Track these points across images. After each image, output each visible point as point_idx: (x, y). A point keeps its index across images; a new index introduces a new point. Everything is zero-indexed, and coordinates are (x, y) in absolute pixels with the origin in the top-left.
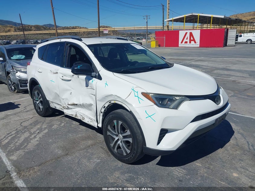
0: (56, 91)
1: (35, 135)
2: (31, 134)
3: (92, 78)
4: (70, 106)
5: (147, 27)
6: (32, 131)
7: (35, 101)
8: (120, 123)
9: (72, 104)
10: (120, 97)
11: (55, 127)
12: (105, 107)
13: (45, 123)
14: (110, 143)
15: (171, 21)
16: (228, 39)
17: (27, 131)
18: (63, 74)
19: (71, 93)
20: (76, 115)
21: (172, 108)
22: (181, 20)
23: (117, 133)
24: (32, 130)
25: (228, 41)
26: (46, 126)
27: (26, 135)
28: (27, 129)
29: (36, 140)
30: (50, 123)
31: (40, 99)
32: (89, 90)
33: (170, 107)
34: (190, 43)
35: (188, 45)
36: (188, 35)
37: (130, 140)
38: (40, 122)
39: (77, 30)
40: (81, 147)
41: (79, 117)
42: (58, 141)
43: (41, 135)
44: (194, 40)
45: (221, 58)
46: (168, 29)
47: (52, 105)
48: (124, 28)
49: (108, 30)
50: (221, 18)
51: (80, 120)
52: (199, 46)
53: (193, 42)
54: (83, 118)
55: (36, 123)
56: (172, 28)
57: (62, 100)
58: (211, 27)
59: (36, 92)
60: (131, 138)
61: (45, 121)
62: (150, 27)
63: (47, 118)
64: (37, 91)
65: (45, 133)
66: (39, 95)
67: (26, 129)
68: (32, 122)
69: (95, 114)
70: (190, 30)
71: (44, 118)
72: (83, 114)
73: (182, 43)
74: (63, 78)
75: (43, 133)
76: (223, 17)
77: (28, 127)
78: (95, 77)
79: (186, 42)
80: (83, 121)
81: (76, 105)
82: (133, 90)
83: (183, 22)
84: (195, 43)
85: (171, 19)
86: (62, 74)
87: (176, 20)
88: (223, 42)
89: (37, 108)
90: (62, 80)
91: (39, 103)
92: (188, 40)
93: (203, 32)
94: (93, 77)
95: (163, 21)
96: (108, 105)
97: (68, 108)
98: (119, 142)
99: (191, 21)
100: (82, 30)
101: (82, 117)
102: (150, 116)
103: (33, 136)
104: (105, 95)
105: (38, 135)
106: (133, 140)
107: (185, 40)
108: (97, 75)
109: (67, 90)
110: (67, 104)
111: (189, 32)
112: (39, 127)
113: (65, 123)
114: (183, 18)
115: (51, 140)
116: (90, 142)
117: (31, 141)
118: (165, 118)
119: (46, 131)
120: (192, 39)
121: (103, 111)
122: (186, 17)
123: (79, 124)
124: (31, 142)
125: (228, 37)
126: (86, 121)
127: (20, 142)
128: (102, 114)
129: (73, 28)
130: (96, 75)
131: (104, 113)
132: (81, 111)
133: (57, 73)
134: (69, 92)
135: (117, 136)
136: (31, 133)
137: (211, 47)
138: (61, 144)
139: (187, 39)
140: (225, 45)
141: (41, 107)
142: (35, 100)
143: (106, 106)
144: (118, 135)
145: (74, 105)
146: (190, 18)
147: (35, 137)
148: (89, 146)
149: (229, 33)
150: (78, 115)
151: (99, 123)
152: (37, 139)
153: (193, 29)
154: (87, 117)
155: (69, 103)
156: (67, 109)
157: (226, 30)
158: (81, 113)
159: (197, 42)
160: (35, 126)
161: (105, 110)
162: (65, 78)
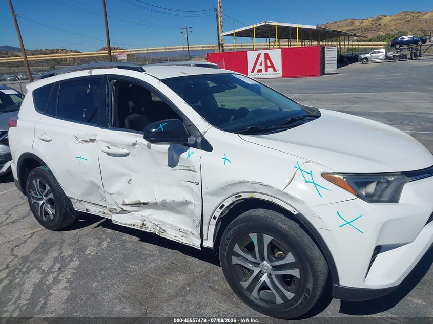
0: (92, 179)
1: (55, 275)
2: (46, 274)
3: (185, 147)
4: (126, 208)
5: (188, 48)
6: (45, 265)
7: (33, 201)
8: (267, 239)
9: (134, 203)
10: (269, 184)
11: (91, 251)
12: (223, 205)
13: (64, 245)
14: (240, 281)
15: (231, 35)
16: (326, 62)
17: (32, 269)
18: (108, 142)
19: (130, 180)
20: (143, 224)
21: (387, 200)
22: (247, 34)
23: (258, 260)
24: (42, 263)
25: (326, 66)
26: (70, 252)
27: (34, 277)
28: (31, 262)
29: (62, 287)
30: (77, 242)
31: (46, 195)
32: (178, 173)
33: (382, 199)
34: (266, 71)
35: (263, 75)
36: (262, 58)
37: (296, 273)
38: (54, 243)
39: (61, 56)
40: (169, 291)
41: (150, 229)
42: (112, 285)
43: (67, 274)
44: (272, 66)
45: (327, 95)
46: (223, 50)
47: (79, 207)
48: (148, 50)
49: (127, 53)
50: (311, 29)
51: (154, 234)
52: (281, 76)
53: (270, 70)
54: (162, 231)
55: (45, 247)
56: (234, 47)
57: (107, 197)
58: (297, 44)
59: (36, 183)
60: (298, 270)
61: (63, 241)
62: (192, 46)
63: (65, 233)
64: (38, 180)
65: (76, 269)
66: (44, 188)
67: (28, 264)
68: (35, 245)
69: (198, 222)
70: (264, 49)
71: (59, 232)
72: (163, 222)
73: (253, 71)
74: (109, 151)
75: (72, 268)
76: (315, 27)
77: (31, 259)
78: (195, 146)
79: (260, 71)
80: (162, 236)
81: (145, 204)
82: (299, 168)
83: (252, 36)
84: (275, 70)
85: (232, 32)
86: (105, 141)
87: (240, 34)
88: (319, 67)
89: (39, 214)
90: (108, 154)
91: (43, 203)
92: (263, 67)
93: (286, 53)
94: (189, 146)
95: (218, 35)
96: (232, 202)
97: (123, 212)
98: (265, 278)
99: (263, 35)
100: (71, 56)
101: (158, 228)
102: (348, 223)
103: (50, 279)
104: (227, 183)
105: (61, 275)
106: (303, 272)
107: (258, 67)
108: (199, 140)
109: (121, 175)
110: (120, 203)
111: (263, 53)
112: (55, 254)
113: (108, 239)
114: (251, 30)
115: (95, 284)
116: (181, 279)
117: (52, 291)
118: (385, 222)
119: (75, 263)
120: (269, 64)
121: (217, 214)
122: (255, 27)
123: (138, 239)
124: (52, 294)
125: (326, 60)
126: (170, 235)
127: (28, 296)
128: (214, 222)
129: (53, 52)
130: (196, 142)
131: (220, 218)
132: (155, 217)
133: (93, 141)
134: (126, 179)
135: (257, 264)
136: (43, 271)
137: (300, 77)
138: (122, 290)
139: (261, 65)
140: (323, 73)
141: (50, 211)
142: (33, 197)
143: (226, 204)
144: (259, 264)
145: (138, 204)
146: (261, 29)
147: (56, 281)
148: (183, 288)
149: (326, 53)
150: (148, 224)
151: (207, 239)
152: (63, 284)
153: (270, 49)
154: (172, 227)
155: (127, 202)
156: (119, 213)
157: (321, 48)
158: (155, 220)
159: (278, 70)
160: (46, 253)
161: (222, 213)
162: (113, 150)
